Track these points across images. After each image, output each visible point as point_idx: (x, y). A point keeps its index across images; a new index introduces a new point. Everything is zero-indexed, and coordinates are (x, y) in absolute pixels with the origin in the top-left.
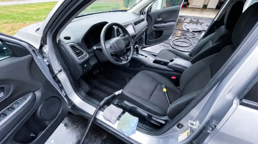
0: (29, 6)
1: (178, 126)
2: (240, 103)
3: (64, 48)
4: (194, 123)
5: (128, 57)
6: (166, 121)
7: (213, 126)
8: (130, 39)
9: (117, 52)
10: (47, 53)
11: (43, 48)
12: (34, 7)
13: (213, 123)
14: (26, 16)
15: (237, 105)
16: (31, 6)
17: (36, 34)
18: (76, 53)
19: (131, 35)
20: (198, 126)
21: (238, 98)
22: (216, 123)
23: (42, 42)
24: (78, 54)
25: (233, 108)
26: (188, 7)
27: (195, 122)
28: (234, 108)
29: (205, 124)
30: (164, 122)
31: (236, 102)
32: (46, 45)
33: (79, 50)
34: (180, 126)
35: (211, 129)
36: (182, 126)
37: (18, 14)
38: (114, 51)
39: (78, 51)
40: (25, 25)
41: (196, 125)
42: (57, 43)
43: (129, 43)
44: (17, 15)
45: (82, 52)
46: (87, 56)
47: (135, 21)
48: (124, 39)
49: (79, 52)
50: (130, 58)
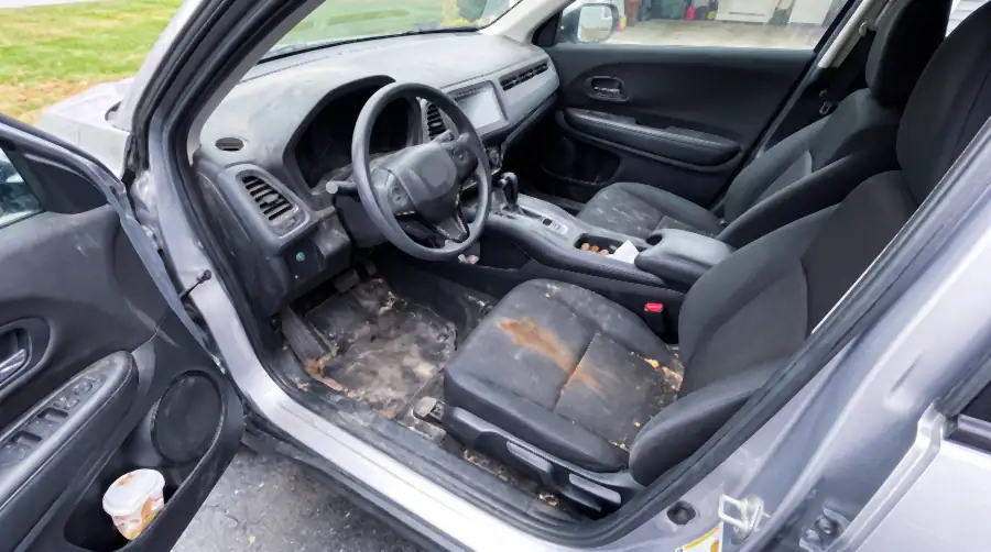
0: (89, 11)
1: (673, 514)
2: (948, 430)
3: (217, 185)
4: (743, 505)
5: (470, 225)
6: (625, 493)
7: (824, 523)
8: (476, 150)
9: (425, 204)
10: (149, 204)
11: (137, 183)
12: (108, 17)
13: (826, 512)
14: (78, 53)
15: (935, 442)
16: (98, 11)
17: (107, 126)
18: (262, 206)
19: (480, 134)
20: (759, 519)
21: (940, 408)
22: (836, 511)
23: (131, 161)
24: (271, 210)
25: (918, 454)
26: (713, 19)
27: (746, 500)
28: (921, 456)
29: (792, 516)
30: (615, 497)
31: (930, 426)
32: (147, 173)
33: (274, 192)
34: (682, 515)
35: (812, 534)
36: (691, 513)
37: (45, 44)
38: (409, 199)
39: (271, 198)
40: (72, 89)
41: (750, 514)
42: (191, 162)
43: (474, 165)
44: (41, 49)
45: (286, 202)
46: (307, 219)
47: (506, 72)
48: (451, 152)
49: (274, 202)
50: (475, 228)
